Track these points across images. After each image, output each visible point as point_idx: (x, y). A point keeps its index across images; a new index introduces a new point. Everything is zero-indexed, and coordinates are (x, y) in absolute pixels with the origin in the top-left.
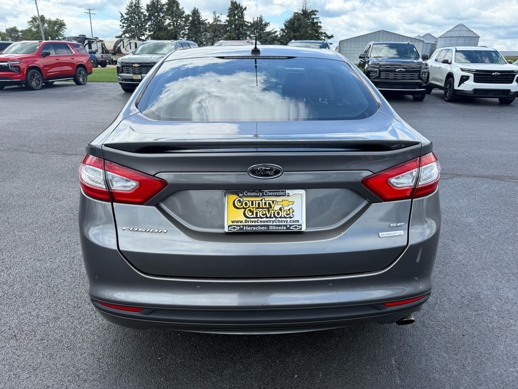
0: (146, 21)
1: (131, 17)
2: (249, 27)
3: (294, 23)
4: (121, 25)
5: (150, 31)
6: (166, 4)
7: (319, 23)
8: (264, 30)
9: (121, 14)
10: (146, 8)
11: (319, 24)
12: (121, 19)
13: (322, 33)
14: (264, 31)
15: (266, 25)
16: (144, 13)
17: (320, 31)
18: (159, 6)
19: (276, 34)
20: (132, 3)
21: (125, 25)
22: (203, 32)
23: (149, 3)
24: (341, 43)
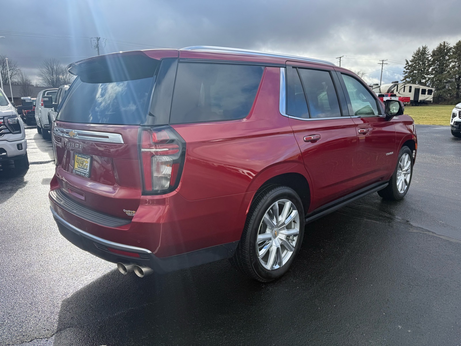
0: (430, 66)
1: (415, 63)
4: (404, 71)
5: (432, 74)
6: (455, 48)
9: (407, 61)
10: (431, 54)
12: (405, 66)
16: (430, 58)
18: (445, 51)
20: (419, 51)
21: (408, 71)
23: (436, 49)
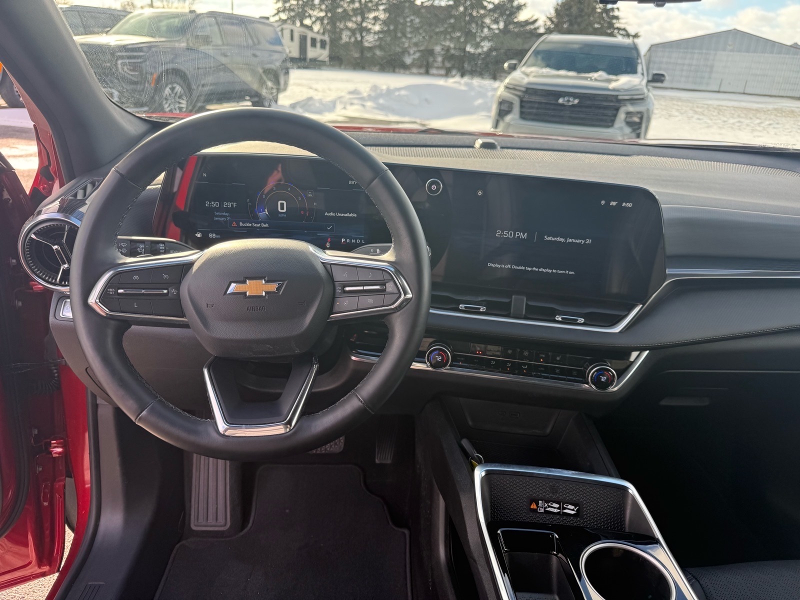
2: (490, 10)
3: (571, 7)
7: (616, 10)
8: (516, 17)
11: (616, 13)
13: (619, 29)
14: (516, 20)
15: (519, 8)
17: (617, 25)
19: (537, 25)
22: (407, 17)
24: (653, 49)
